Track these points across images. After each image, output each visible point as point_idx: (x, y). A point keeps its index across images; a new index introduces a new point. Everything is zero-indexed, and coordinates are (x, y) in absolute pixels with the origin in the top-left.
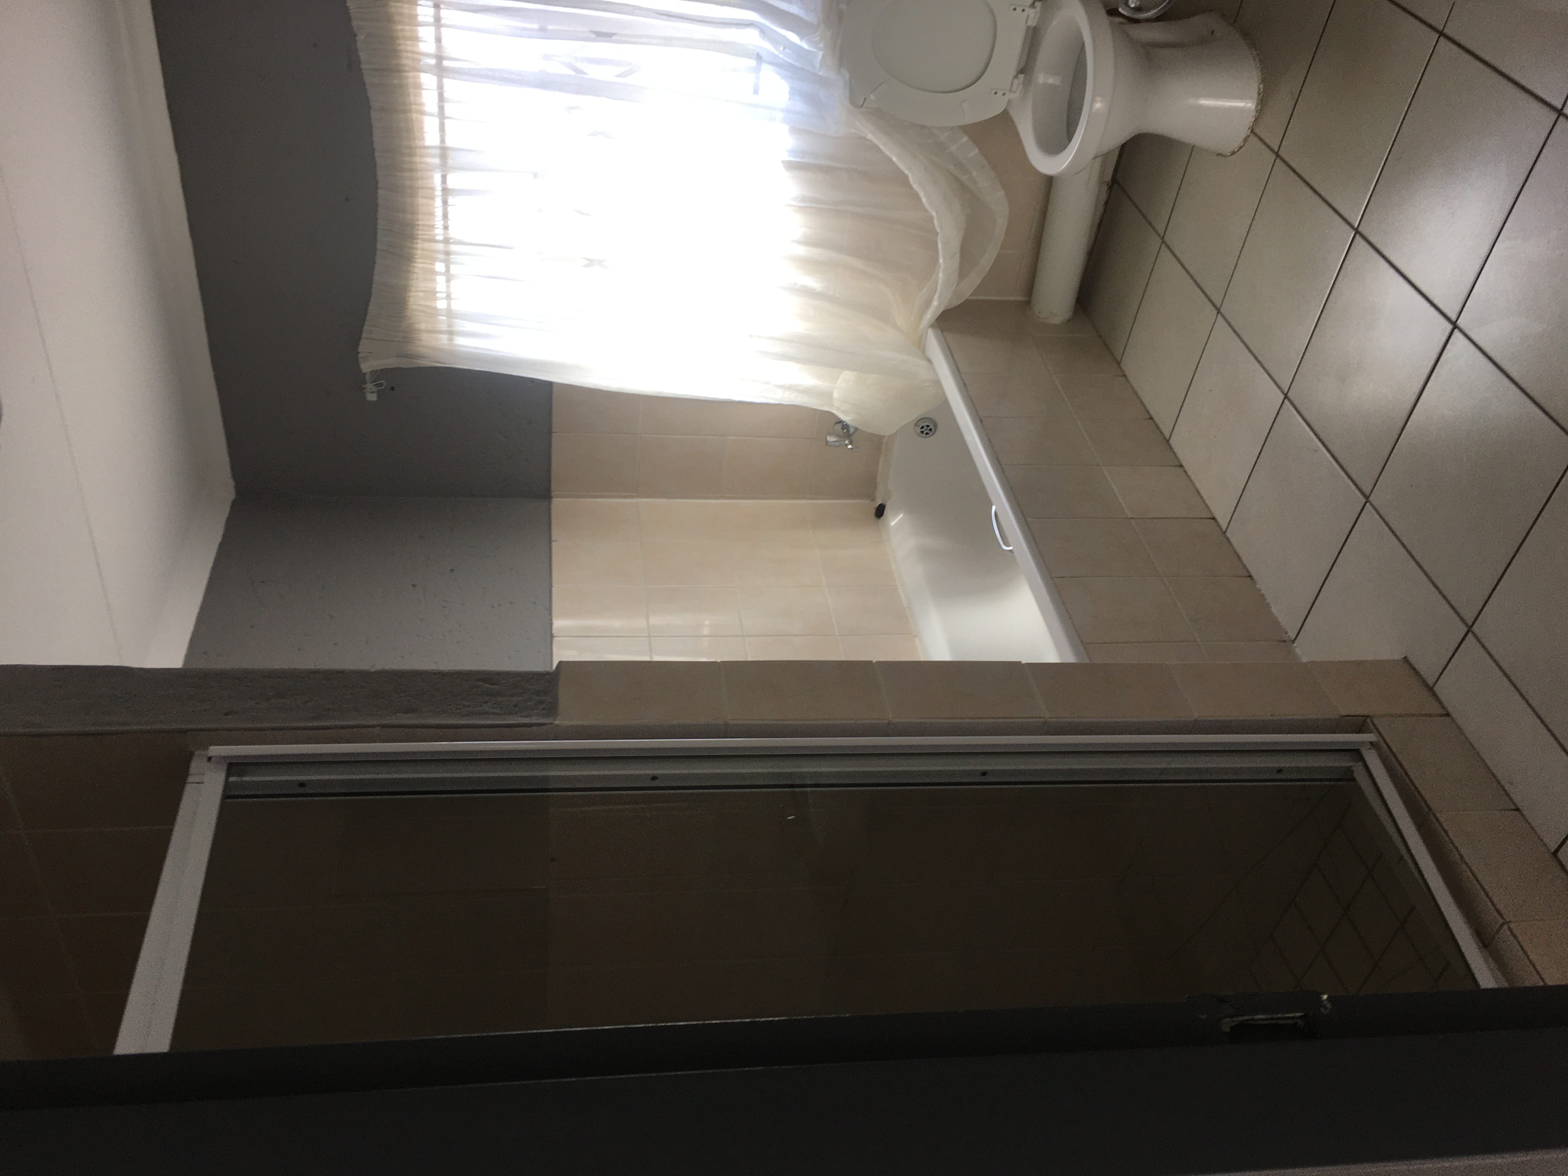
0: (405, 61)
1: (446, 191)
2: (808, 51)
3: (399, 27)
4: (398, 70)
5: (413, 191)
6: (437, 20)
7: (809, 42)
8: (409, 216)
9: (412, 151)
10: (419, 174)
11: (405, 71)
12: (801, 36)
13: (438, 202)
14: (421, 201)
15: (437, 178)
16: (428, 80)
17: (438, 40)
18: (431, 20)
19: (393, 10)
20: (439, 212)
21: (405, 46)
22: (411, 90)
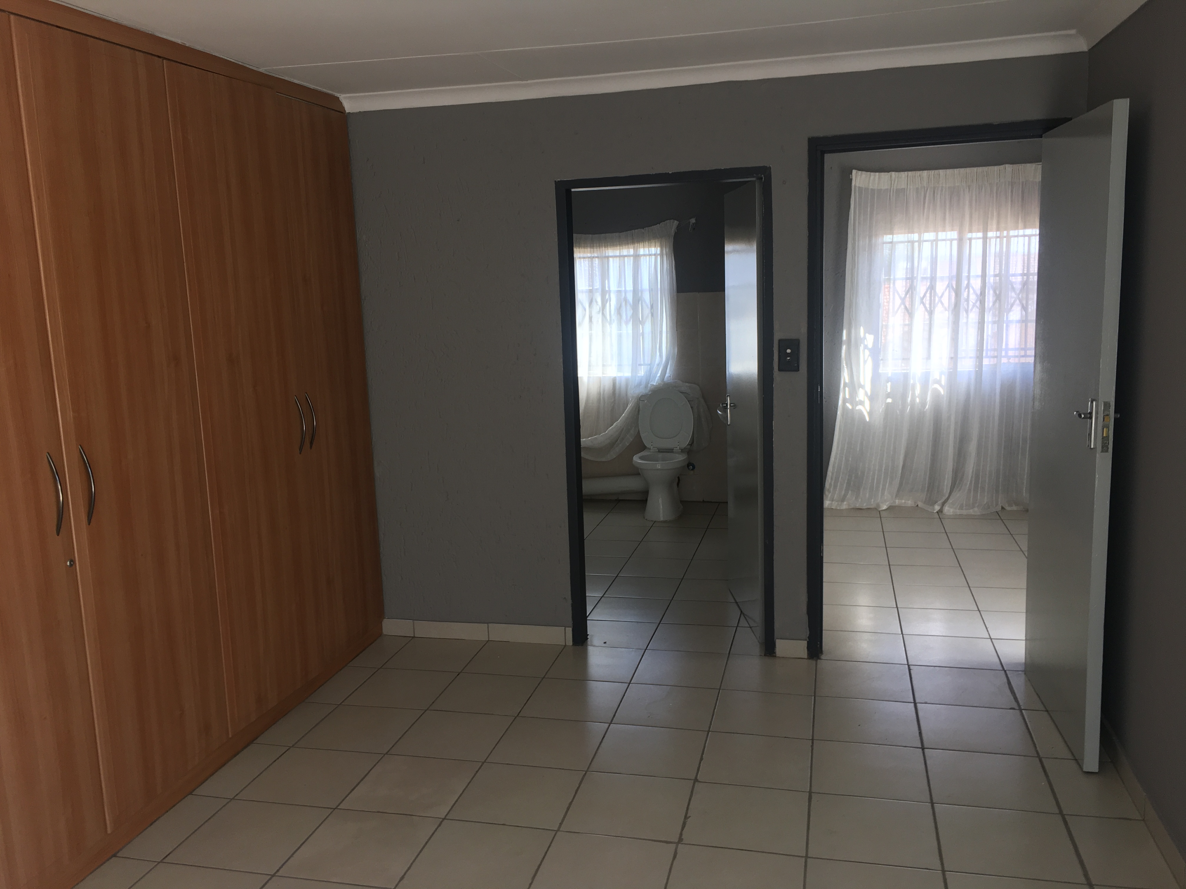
0: (636, 245)
1: (592, 258)
2: (655, 380)
3: (647, 243)
4: (633, 242)
5: (592, 247)
6: (650, 255)
7: (658, 380)
8: (583, 245)
9: (606, 246)
10: (598, 249)
11: (633, 245)
12: (660, 376)
13: (589, 255)
14: (589, 249)
15: (596, 255)
16: (632, 251)
17: (644, 255)
18: (650, 253)
19: (652, 241)
20: (585, 255)
21: (641, 245)
22: (627, 246)
